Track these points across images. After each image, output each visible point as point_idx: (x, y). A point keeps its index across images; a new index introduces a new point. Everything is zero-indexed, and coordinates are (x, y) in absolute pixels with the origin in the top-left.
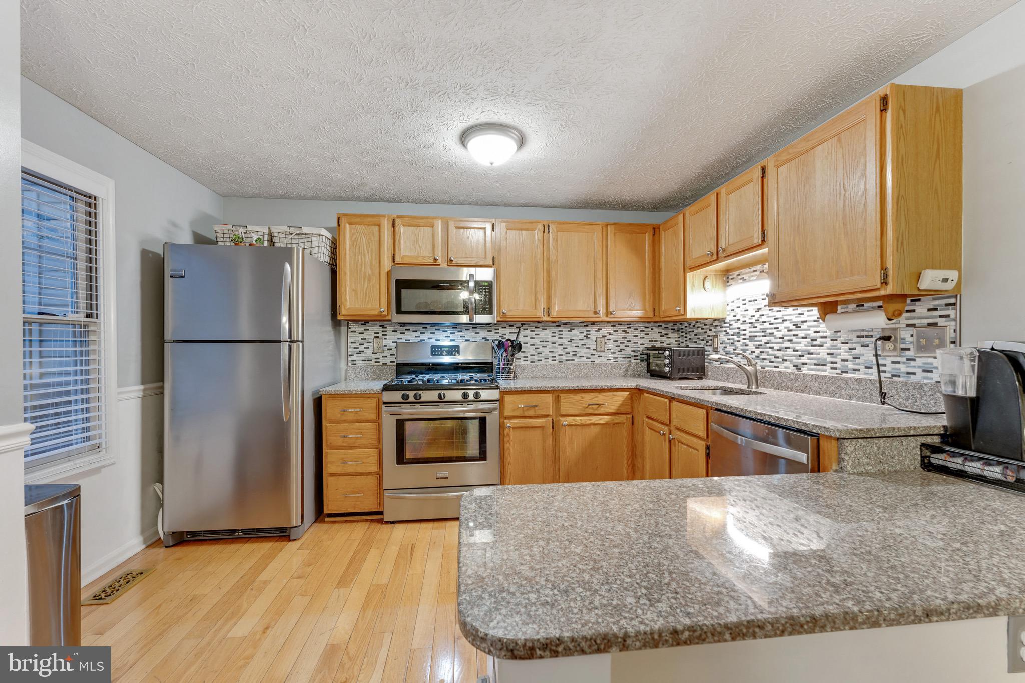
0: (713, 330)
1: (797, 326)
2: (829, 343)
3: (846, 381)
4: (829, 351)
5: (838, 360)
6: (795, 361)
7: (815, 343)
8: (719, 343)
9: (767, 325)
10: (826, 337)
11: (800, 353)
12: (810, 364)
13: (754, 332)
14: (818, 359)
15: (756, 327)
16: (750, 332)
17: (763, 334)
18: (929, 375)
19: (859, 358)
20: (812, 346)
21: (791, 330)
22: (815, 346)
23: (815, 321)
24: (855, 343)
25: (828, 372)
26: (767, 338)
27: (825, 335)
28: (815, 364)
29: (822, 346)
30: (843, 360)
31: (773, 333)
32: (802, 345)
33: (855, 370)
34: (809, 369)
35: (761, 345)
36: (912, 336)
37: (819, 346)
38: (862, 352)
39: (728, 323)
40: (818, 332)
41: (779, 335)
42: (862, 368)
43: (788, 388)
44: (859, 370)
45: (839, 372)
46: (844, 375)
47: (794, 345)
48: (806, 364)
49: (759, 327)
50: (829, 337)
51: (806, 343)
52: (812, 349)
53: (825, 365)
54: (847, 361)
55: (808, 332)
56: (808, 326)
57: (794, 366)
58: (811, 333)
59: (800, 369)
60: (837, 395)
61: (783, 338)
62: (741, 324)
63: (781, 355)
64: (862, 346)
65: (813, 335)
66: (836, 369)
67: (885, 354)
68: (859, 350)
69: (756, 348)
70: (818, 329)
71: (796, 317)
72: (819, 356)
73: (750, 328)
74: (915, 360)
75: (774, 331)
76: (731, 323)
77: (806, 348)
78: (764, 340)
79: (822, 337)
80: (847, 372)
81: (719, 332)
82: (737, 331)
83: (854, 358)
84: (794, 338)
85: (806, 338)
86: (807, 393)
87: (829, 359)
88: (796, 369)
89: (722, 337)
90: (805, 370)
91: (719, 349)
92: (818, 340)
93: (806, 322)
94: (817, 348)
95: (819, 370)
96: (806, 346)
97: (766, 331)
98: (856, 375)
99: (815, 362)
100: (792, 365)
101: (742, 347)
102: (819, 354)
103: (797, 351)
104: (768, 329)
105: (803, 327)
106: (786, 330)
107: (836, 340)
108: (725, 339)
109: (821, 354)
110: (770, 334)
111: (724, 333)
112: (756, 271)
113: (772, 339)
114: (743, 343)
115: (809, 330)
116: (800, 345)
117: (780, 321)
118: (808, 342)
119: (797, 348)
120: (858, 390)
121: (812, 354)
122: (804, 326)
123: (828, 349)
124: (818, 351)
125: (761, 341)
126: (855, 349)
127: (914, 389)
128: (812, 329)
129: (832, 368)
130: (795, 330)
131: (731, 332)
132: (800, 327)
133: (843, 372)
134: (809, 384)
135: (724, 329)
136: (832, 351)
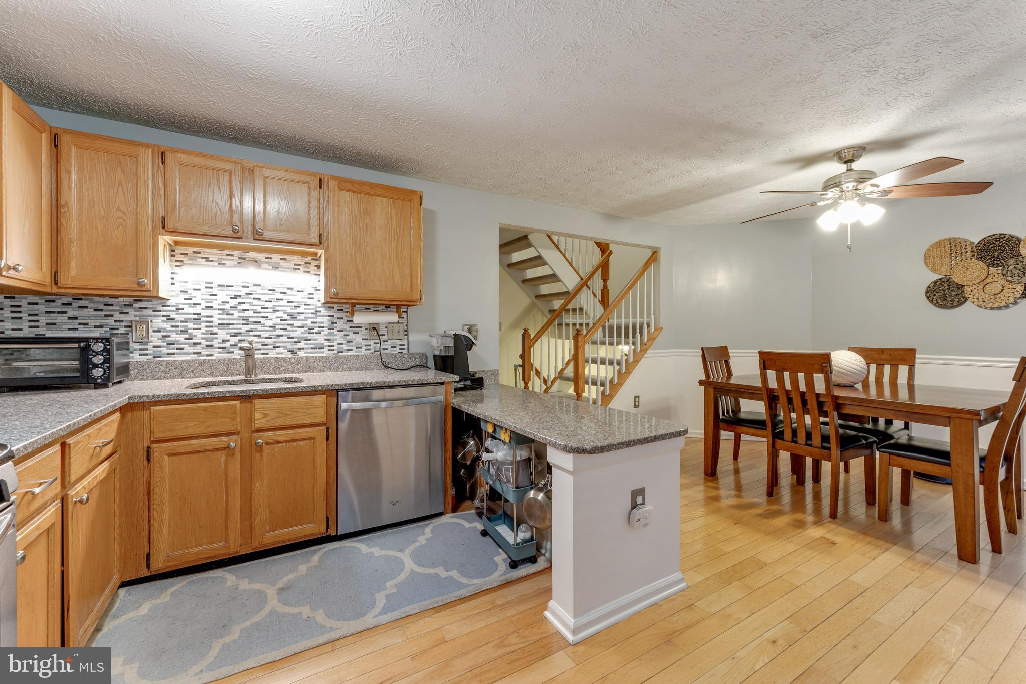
0: (132, 312)
1: (292, 316)
2: (326, 331)
3: (347, 358)
4: (326, 338)
5: (335, 343)
6: (289, 346)
7: (312, 331)
8: (151, 331)
9: (251, 313)
10: (323, 327)
11: (296, 340)
12: (307, 349)
13: (228, 319)
14: (316, 344)
15: (233, 314)
16: (219, 319)
17: (245, 322)
18: (395, 349)
19: (352, 342)
20: (309, 333)
21: (285, 320)
22: (313, 333)
23: (312, 313)
24: (349, 331)
25: (325, 353)
26: (252, 326)
27: (322, 325)
28: (312, 348)
29: (320, 333)
30: (338, 344)
31: (260, 322)
32: (298, 333)
33: (348, 350)
34: (305, 353)
35: (241, 333)
36: (386, 327)
37: (316, 333)
38: (354, 337)
39: (173, 306)
40: (316, 323)
41: (270, 323)
42: (354, 348)
43: (288, 371)
44: (352, 350)
45: (336, 352)
46: (340, 354)
47: (289, 333)
48: (303, 349)
49: (237, 314)
50: (326, 327)
51: (303, 331)
52: (309, 336)
53: (323, 348)
54: (342, 344)
55: (305, 322)
56: (305, 317)
57: (288, 351)
58: (308, 322)
59: (296, 353)
60: (340, 370)
61: (274, 327)
62: (203, 309)
63: (271, 343)
64: (354, 333)
65: (310, 324)
66: (333, 350)
67: (371, 338)
68: (352, 336)
69: (231, 336)
70: (315, 320)
71: (291, 309)
72: (316, 342)
73: (219, 314)
74: (387, 341)
75: (263, 321)
76: (181, 306)
77: (302, 335)
78: (248, 328)
79: (319, 327)
80: (342, 352)
81: (150, 316)
82: (196, 316)
83: (348, 342)
84: (289, 328)
85: (303, 327)
86: (311, 372)
87: (326, 343)
88: (291, 354)
89: (158, 322)
90: (301, 354)
91: (151, 339)
92: (315, 329)
93: (303, 313)
94: (315, 335)
95: (316, 353)
96: (302, 333)
97: (249, 320)
98: (350, 353)
99: (313, 346)
100: (286, 351)
101: (204, 336)
102: (316, 340)
103: (293, 338)
104: (252, 317)
105: (298, 318)
106: (279, 319)
107: (333, 329)
108: (167, 326)
109: (318, 340)
110: (255, 322)
111: (165, 318)
112: (232, 255)
113: (258, 327)
114: (206, 331)
115: (307, 320)
116: (295, 333)
117: (271, 310)
118: (305, 331)
119: (291, 336)
120: (356, 363)
121: (309, 340)
122: (302, 317)
123: (325, 335)
124: (315, 338)
125: (241, 329)
126: (348, 335)
127: (392, 357)
128: (308, 320)
129: (329, 350)
130: (289, 320)
131: (179, 317)
132: (296, 318)
133: (339, 352)
134: (312, 365)
135: (165, 313)
136: (329, 338)
